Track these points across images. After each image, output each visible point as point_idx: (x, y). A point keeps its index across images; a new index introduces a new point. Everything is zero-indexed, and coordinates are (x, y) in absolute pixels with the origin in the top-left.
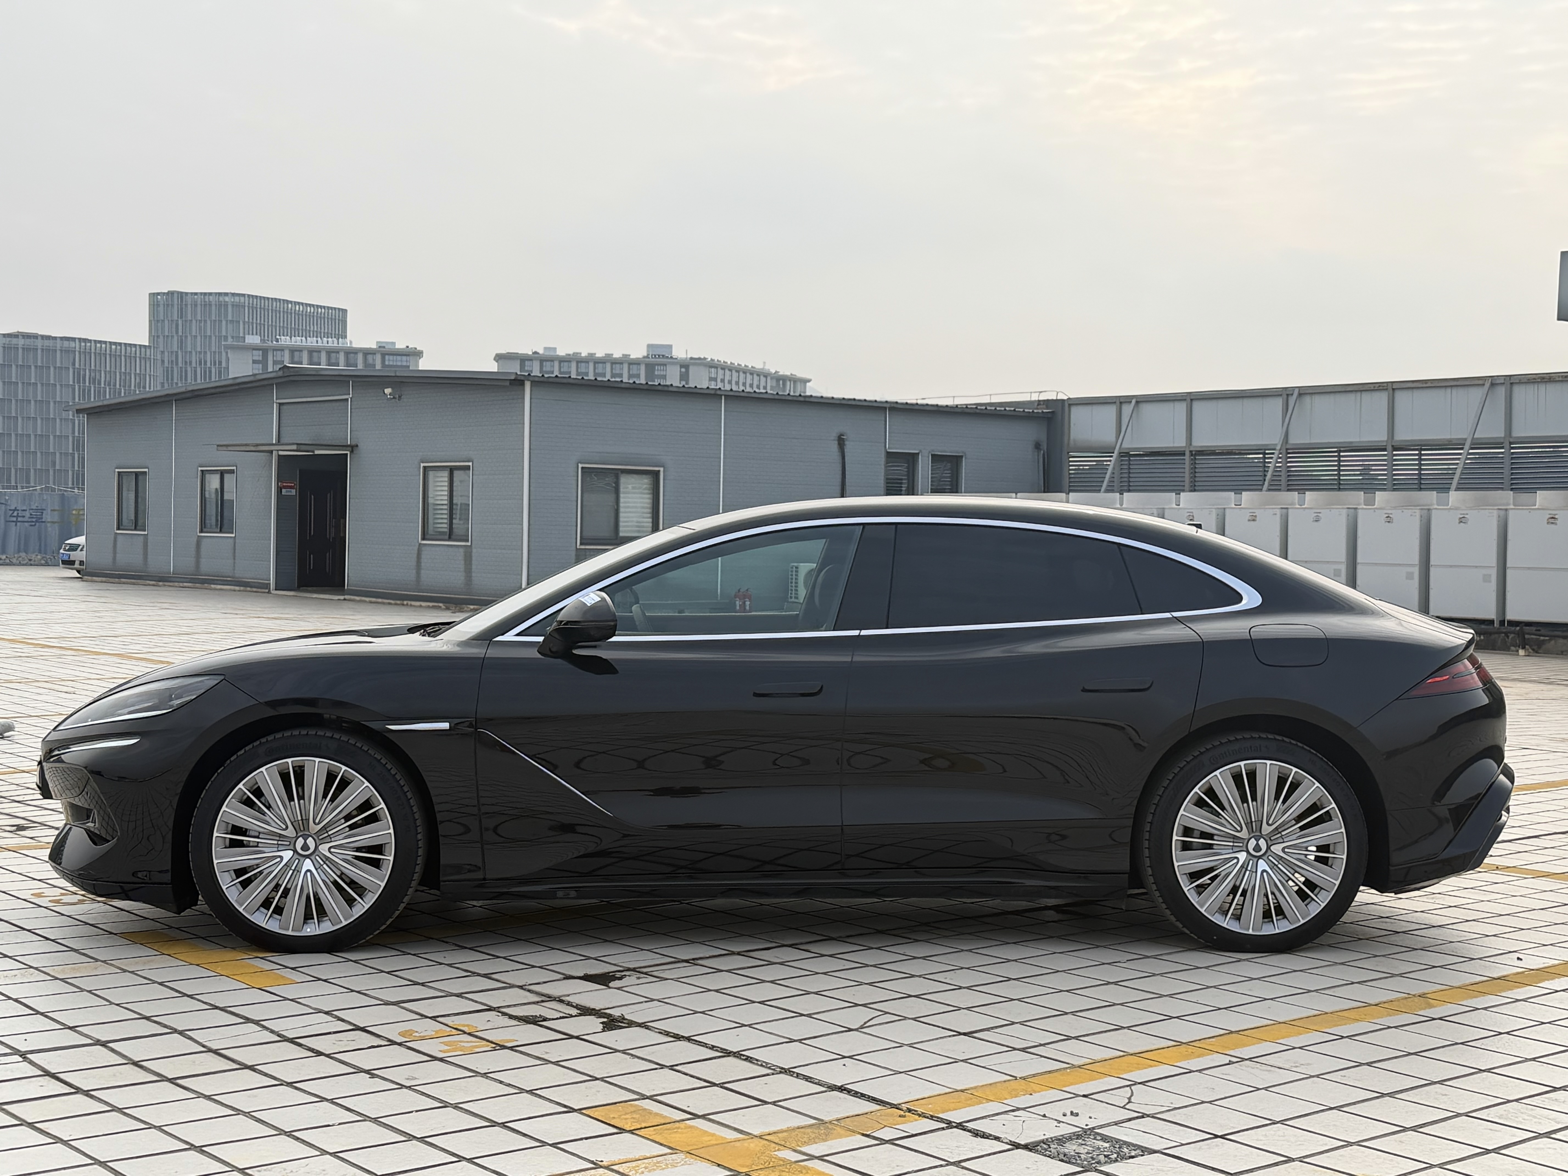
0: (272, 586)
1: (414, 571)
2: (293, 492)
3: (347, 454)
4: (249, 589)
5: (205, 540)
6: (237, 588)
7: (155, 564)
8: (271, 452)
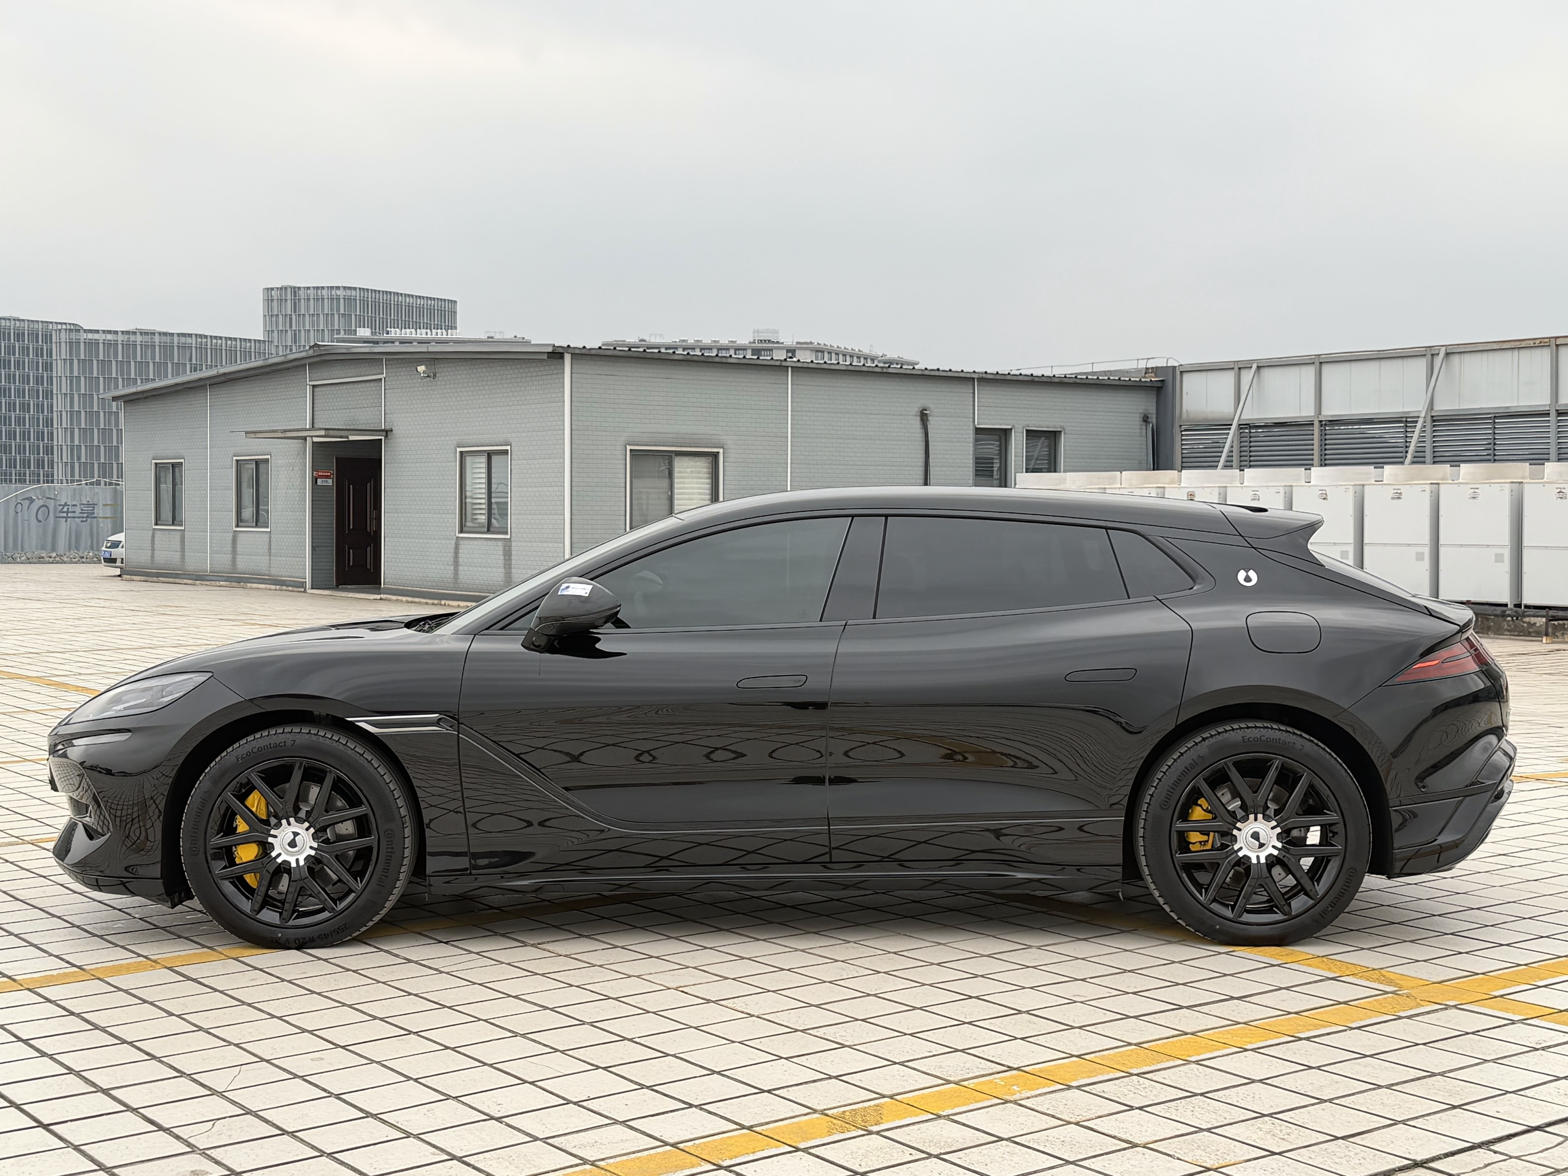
0: (308, 585)
1: (452, 568)
2: (330, 482)
3: (381, 440)
4: (284, 588)
5: (241, 535)
6: (273, 587)
7: (193, 563)
8: (305, 438)
